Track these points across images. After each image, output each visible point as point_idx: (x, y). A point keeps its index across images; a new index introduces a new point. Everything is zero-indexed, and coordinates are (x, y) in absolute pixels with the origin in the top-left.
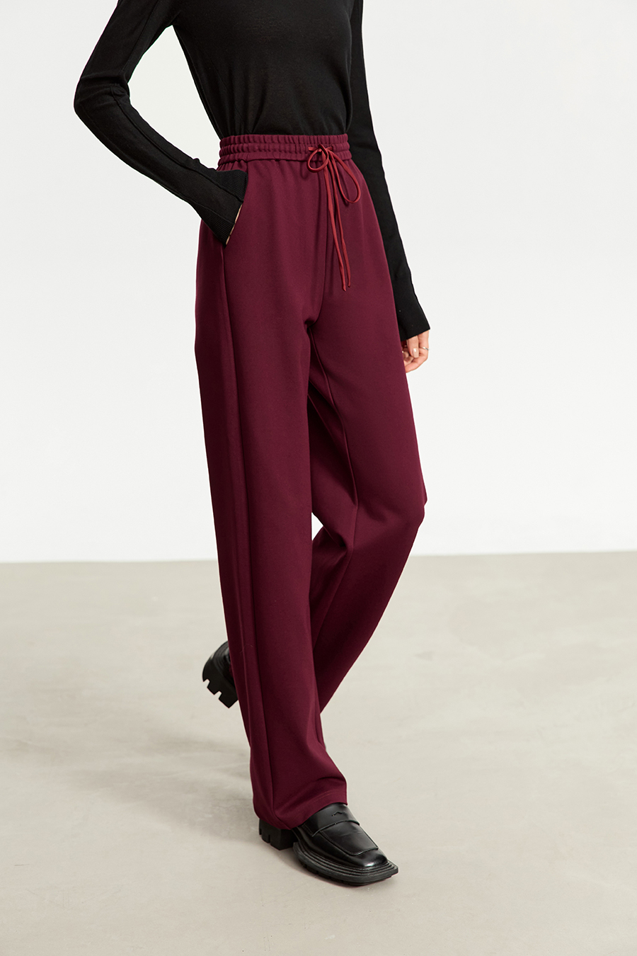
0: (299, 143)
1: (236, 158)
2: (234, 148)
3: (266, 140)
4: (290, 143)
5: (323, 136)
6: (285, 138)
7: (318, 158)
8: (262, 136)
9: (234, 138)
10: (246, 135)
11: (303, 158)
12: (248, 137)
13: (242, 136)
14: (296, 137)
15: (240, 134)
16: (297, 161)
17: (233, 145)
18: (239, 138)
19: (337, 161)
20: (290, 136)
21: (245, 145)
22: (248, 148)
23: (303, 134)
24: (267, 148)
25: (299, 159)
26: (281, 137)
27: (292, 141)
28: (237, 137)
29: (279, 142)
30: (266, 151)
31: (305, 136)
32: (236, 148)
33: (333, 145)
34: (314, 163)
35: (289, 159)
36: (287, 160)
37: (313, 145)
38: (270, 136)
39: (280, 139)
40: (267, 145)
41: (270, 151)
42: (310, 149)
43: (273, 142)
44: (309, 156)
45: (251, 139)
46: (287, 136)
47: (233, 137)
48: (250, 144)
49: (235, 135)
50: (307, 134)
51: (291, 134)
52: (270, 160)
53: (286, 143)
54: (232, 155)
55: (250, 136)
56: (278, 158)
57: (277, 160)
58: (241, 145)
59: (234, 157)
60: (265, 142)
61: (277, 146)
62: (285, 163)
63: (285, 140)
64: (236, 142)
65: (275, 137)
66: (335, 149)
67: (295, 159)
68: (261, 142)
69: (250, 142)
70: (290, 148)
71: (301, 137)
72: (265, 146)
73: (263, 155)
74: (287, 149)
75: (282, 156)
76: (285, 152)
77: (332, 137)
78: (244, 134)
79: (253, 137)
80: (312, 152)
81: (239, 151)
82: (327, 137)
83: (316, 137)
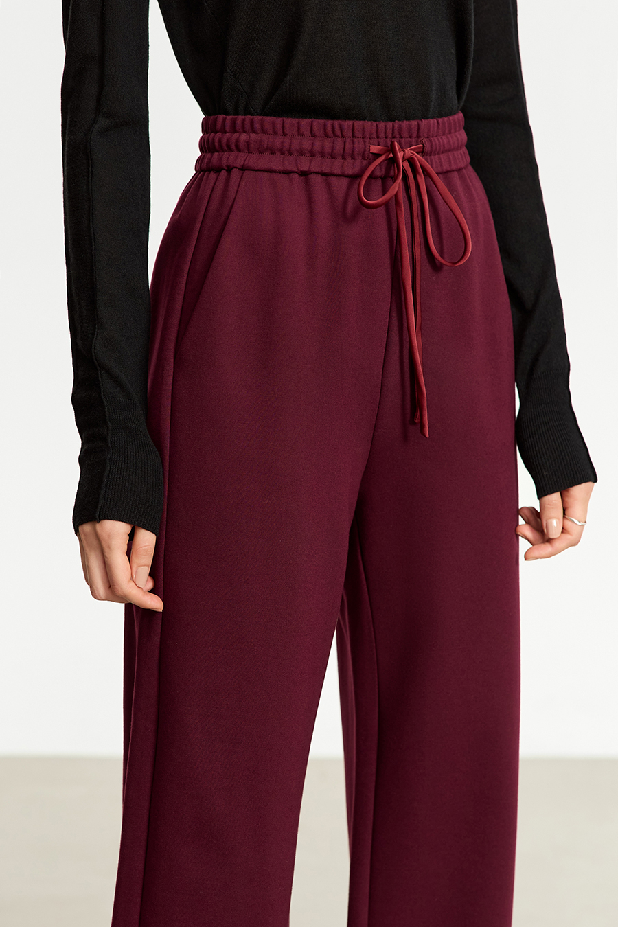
0: (354, 136)
1: (224, 163)
2: (220, 141)
3: (287, 131)
4: (335, 136)
5: (406, 123)
6: (325, 125)
7: (388, 170)
8: (279, 121)
9: (224, 120)
10: (248, 117)
11: (356, 170)
12: (252, 122)
13: (240, 118)
14: (347, 124)
15: (237, 114)
16: (343, 175)
17: (219, 134)
18: (234, 123)
19: (427, 174)
20: (336, 123)
21: (244, 137)
22: (248, 143)
23: (364, 119)
24: (287, 146)
25: (349, 171)
26: (318, 123)
27: (338, 133)
28: (229, 118)
29: (313, 135)
30: (283, 153)
31: (368, 124)
32: (224, 141)
33: (426, 141)
34: (379, 182)
35: (327, 170)
36: (323, 174)
37: (382, 141)
38: (295, 121)
39: (315, 129)
40: (287, 140)
41: (290, 153)
42: (375, 149)
43: (300, 134)
44: (370, 163)
45: (257, 126)
46: (329, 123)
47: (221, 117)
48: (253, 135)
49: (227, 114)
50: (374, 118)
51: (338, 118)
52: (287, 173)
53: (327, 136)
54: (216, 154)
55: (257, 118)
56: (305, 168)
57: (304, 174)
58: (236, 135)
59: (220, 159)
60: (285, 135)
61: (307, 144)
62: (317, 181)
63: (325, 130)
64: (228, 128)
65: (305, 123)
66: (428, 149)
67: (339, 172)
68: (275, 133)
69: (254, 131)
70: (333, 148)
71: (358, 124)
72: (283, 143)
73: (276, 162)
74: (327, 149)
75: (316, 165)
76: (323, 155)
77: (424, 123)
78: (245, 114)
79: (262, 122)
80: (377, 156)
81: (230, 150)
82: (414, 123)
83: (390, 124)
